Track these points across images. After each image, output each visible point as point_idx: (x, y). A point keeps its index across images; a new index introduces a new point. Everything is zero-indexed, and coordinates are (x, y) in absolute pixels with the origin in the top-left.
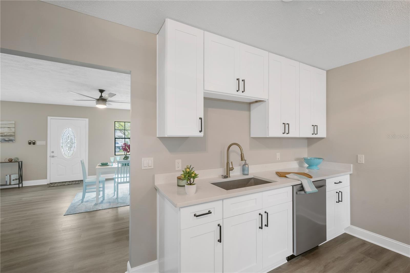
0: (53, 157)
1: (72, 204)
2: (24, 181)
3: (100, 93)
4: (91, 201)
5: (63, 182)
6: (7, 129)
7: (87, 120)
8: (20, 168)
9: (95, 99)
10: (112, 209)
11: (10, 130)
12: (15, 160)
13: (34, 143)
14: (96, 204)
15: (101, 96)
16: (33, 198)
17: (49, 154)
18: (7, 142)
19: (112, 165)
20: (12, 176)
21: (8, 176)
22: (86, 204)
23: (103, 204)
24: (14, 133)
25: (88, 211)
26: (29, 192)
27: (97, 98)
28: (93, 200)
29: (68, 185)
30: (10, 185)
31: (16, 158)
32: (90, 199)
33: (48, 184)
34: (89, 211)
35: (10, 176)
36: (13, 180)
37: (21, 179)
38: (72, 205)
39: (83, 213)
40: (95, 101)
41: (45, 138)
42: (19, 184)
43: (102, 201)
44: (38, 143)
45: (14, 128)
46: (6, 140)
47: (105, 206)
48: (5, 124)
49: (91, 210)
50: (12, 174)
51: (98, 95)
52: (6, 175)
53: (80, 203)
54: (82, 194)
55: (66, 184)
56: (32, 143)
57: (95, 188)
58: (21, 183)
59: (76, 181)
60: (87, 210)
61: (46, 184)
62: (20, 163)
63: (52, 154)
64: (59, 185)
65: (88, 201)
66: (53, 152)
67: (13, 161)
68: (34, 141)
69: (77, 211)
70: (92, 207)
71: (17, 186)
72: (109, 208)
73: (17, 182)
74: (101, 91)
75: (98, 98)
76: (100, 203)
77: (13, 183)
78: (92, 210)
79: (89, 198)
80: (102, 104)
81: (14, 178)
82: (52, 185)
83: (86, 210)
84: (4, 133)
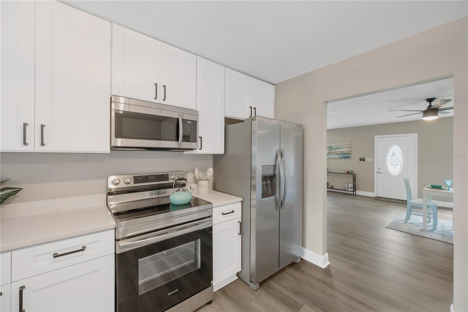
0: (379, 173)
1: (395, 220)
2: (357, 190)
3: (429, 103)
4: (417, 224)
5: (389, 198)
6: (346, 148)
7: (416, 135)
8: (354, 179)
9: (421, 111)
10: (445, 243)
11: (348, 149)
12: (351, 172)
13: (364, 160)
14: (422, 230)
15: (430, 106)
16: (362, 205)
17: (376, 170)
18: (346, 158)
19: (449, 190)
20: (349, 184)
21: (347, 184)
22: (410, 225)
23: (432, 233)
24: (350, 152)
25: (411, 233)
26: (360, 200)
27: (423, 110)
28: (420, 225)
29: (394, 202)
30: (348, 191)
31: (351, 171)
32: (416, 223)
33: (375, 197)
34: (413, 234)
35: (348, 184)
36: (350, 188)
37: (355, 188)
38: (395, 222)
39: (405, 232)
40: (422, 113)
41: (373, 156)
42: (353, 192)
43: (431, 229)
44: (367, 160)
45: (350, 148)
46: (346, 157)
47: (435, 236)
48: (345, 145)
49: (414, 234)
50: (349, 183)
51: (425, 106)
52: (346, 183)
53: (403, 222)
54: (406, 215)
55: (392, 201)
56: (362, 159)
57: (422, 212)
58: (354, 191)
59: (403, 200)
60: (411, 231)
61: (374, 196)
62: (354, 175)
63: (379, 171)
64: (384, 200)
65: (413, 224)
66: (379, 169)
67: (350, 173)
68: (364, 158)
69: (399, 228)
70: (416, 231)
71: (352, 193)
72: (440, 240)
73: (352, 190)
74: (430, 100)
75: (425, 108)
76: (429, 231)
77: (350, 190)
78: (416, 234)
79: (415, 221)
80: (431, 116)
81: (350, 187)
82: (378, 199)
83: (409, 231)
84: (344, 152)
